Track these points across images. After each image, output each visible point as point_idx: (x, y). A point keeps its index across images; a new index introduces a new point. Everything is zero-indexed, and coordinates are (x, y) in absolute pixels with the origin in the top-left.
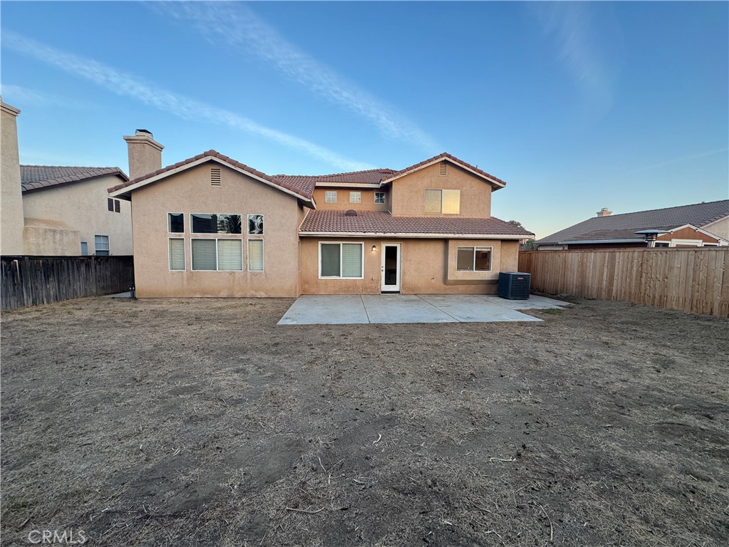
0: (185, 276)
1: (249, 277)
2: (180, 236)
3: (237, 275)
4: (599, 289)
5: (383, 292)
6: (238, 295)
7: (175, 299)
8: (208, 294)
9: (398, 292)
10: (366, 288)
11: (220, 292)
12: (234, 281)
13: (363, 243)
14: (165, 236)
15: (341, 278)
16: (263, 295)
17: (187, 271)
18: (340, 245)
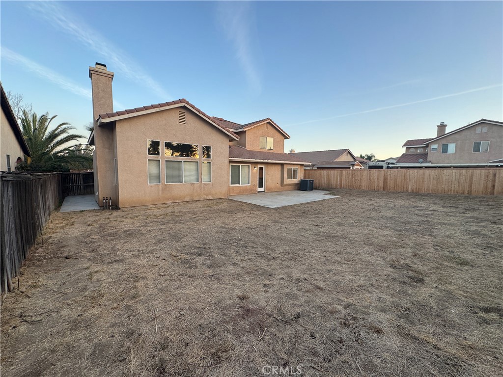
0: (161, 188)
1: (202, 187)
2: (157, 158)
3: (196, 186)
4: (336, 185)
5: (258, 192)
6: (196, 199)
7: (152, 206)
8: (176, 200)
9: (264, 192)
10: (251, 190)
11: (185, 198)
12: (193, 190)
13: (250, 165)
14: (146, 158)
15: (241, 185)
16: (211, 197)
17: (162, 184)
18: (240, 166)
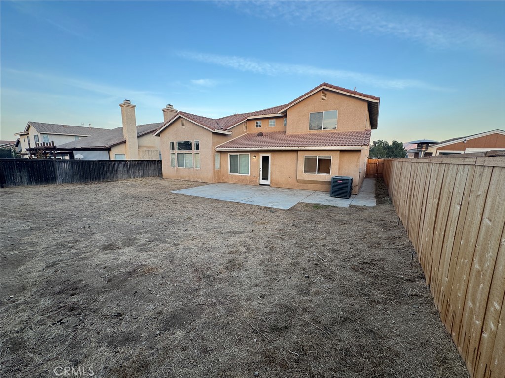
0: (175, 170)
1: (195, 171)
2: (173, 152)
3: (191, 170)
5: (260, 184)
6: (192, 180)
8: (182, 178)
9: (269, 185)
10: (251, 181)
12: (190, 173)
13: (249, 154)
14: (169, 152)
15: (239, 174)
16: (200, 180)
17: (176, 167)
18: (238, 155)
